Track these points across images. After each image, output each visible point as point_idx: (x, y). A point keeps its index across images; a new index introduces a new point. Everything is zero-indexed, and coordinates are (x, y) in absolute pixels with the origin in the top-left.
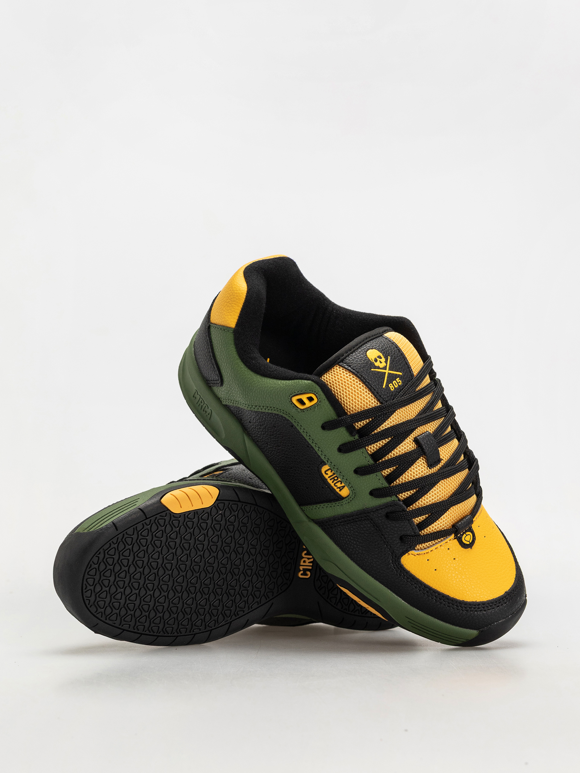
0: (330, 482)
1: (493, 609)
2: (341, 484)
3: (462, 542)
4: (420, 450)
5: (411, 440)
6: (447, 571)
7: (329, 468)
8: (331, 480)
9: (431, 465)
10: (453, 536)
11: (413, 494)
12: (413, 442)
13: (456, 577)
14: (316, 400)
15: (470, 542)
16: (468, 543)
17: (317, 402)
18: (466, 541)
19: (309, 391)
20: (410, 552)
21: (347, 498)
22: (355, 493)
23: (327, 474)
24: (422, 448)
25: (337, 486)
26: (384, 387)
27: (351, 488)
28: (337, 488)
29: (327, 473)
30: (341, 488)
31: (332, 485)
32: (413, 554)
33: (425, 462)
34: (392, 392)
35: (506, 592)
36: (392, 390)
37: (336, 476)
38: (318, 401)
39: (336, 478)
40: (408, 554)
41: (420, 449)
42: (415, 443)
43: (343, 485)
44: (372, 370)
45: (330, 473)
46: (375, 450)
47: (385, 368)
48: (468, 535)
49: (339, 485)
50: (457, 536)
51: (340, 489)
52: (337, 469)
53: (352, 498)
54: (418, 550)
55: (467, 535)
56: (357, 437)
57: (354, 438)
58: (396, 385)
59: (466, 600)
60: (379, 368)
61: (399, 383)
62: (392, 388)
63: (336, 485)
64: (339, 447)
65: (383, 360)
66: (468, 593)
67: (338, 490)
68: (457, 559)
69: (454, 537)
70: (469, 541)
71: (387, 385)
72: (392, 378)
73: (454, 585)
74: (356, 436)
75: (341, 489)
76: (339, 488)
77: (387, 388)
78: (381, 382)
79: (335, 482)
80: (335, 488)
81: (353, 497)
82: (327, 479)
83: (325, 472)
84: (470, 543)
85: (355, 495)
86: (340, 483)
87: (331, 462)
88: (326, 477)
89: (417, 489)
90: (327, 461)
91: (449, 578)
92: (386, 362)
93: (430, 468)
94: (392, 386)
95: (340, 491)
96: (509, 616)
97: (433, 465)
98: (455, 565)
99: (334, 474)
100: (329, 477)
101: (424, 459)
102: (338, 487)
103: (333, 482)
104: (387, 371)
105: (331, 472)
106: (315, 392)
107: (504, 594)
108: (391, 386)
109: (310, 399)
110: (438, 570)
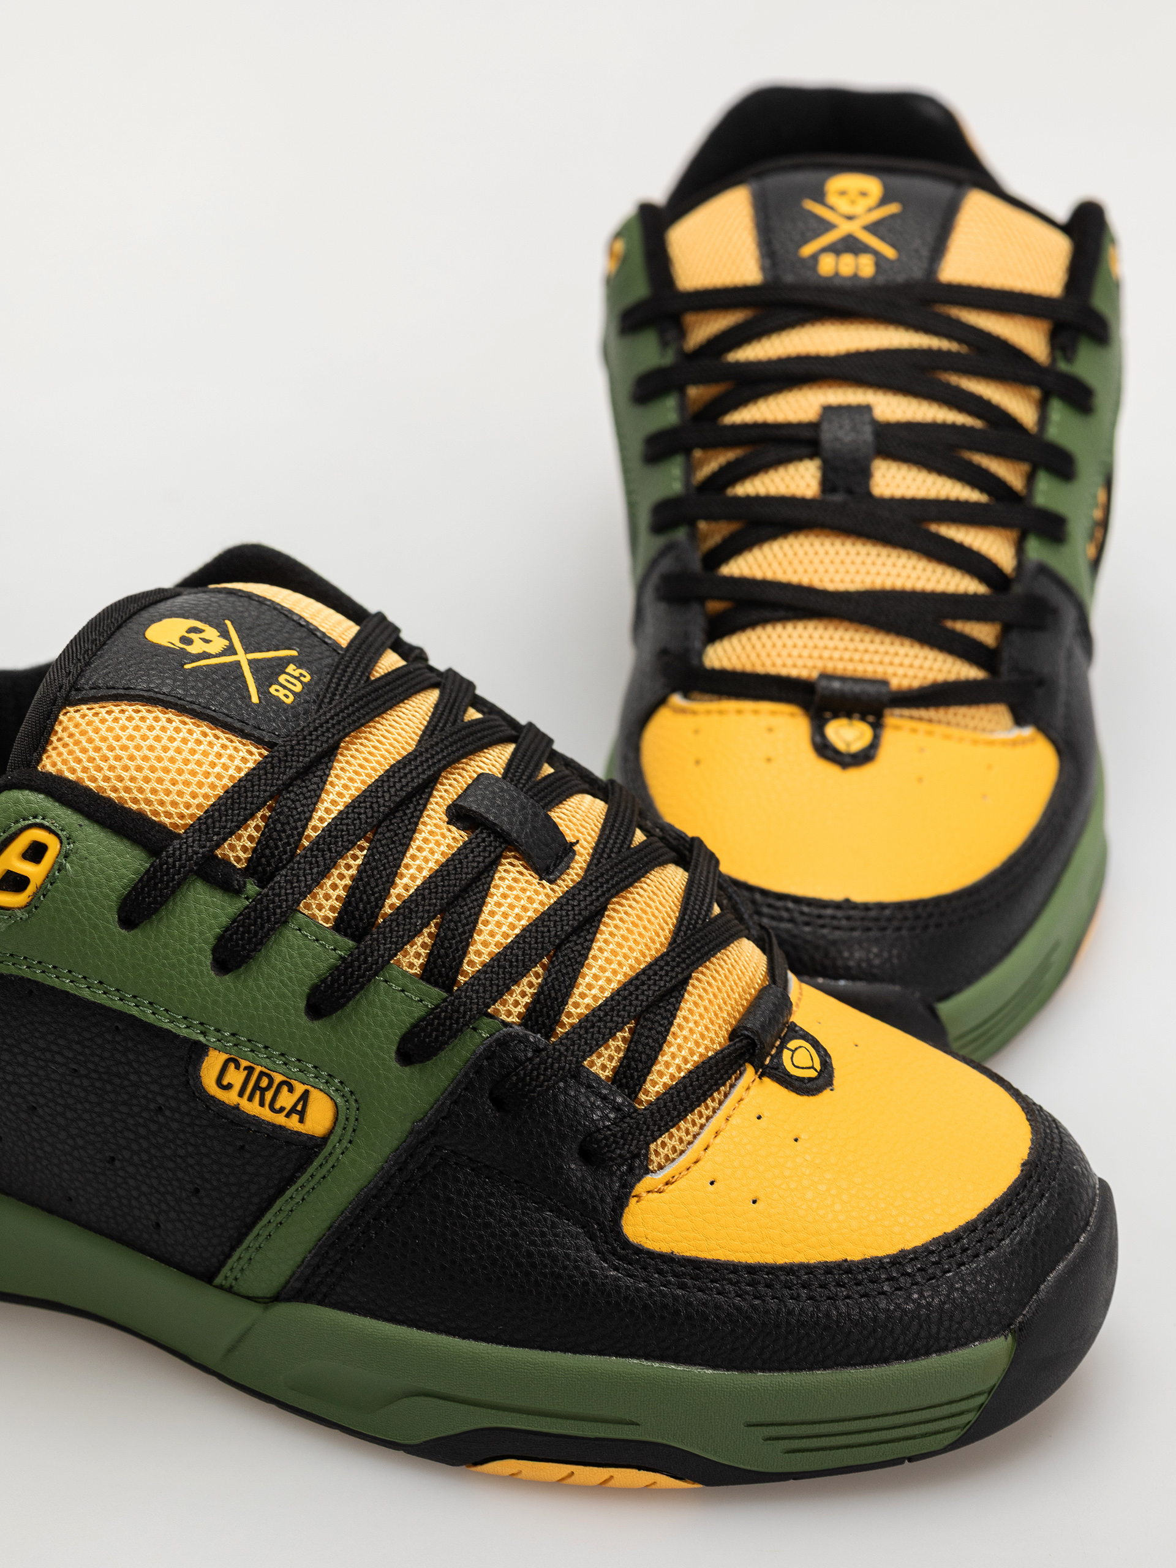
0: (252, 1108)
1: (1012, 1230)
2: (291, 1090)
3: (791, 1076)
4: (484, 835)
5: (438, 822)
6: (793, 1185)
7: (225, 1056)
8: (250, 1099)
9: (548, 868)
10: (750, 1072)
11: (541, 986)
12: (451, 827)
13: (833, 1192)
14: (53, 846)
15: (816, 1070)
16: (812, 1074)
17: (59, 846)
18: (803, 1068)
19: (14, 828)
20: (640, 1188)
21: (338, 1130)
22: (352, 1093)
23: (229, 1087)
24: (487, 828)
25: (282, 1109)
26: (255, 699)
27: (329, 1080)
28: (288, 1116)
29: (225, 1083)
30: (299, 1108)
31: (266, 1114)
32: (651, 1188)
33: (524, 871)
34: (292, 706)
35: (1023, 1165)
36: (289, 701)
37: (262, 1074)
38: (61, 842)
39: (264, 1082)
40: (636, 1199)
41: (482, 832)
42: (458, 828)
43: (300, 1089)
44: (187, 666)
45: (235, 1077)
46: (338, 905)
47: (230, 650)
48: (796, 1049)
49: (286, 1100)
50: (762, 1065)
51: (297, 1112)
52: (249, 1041)
53: (352, 1119)
54: (661, 1167)
55: (793, 1051)
56: (252, 888)
57: (247, 898)
58: (295, 685)
59: (909, 1246)
60: (206, 655)
61: (302, 678)
62: (286, 696)
63: (277, 1106)
64: (213, 958)
65: (211, 632)
66: (901, 1220)
67: (293, 1123)
68: (803, 1136)
69: (756, 1073)
70: (812, 1067)
71: (263, 691)
72: (268, 673)
73: (841, 1218)
74: (249, 886)
75: (300, 1110)
76: (293, 1110)
77: (267, 701)
78: (238, 689)
79: (269, 1095)
80: (280, 1119)
81: (353, 1113)
82: (237, 1107)
83: (219, 1082)
84: (820, 1073)
85: (356, 1101)
86: (285, 1089)
87: (218, 1030)
88: (231, 1098)
89: (545, 960)
90: (202, 1033)
91: (814, 1205)
92: (225, 634)
93: (551, 882)
94: (283, 691)
95: (301, 1121)
96: (1079, 1237)
97: (555, 866)
98: (808, 1157)
99: (250, 1070)
100: (241, 1094)
101: (516, 862)
102: (288, 1108)
103: (262, 1104)
104: (242, 657)
105: (237, 1067)
106: (35, 817)
107: (1022, 1171)
108: (277, 690)
109: (35, 852)
110: (761, 1195)
